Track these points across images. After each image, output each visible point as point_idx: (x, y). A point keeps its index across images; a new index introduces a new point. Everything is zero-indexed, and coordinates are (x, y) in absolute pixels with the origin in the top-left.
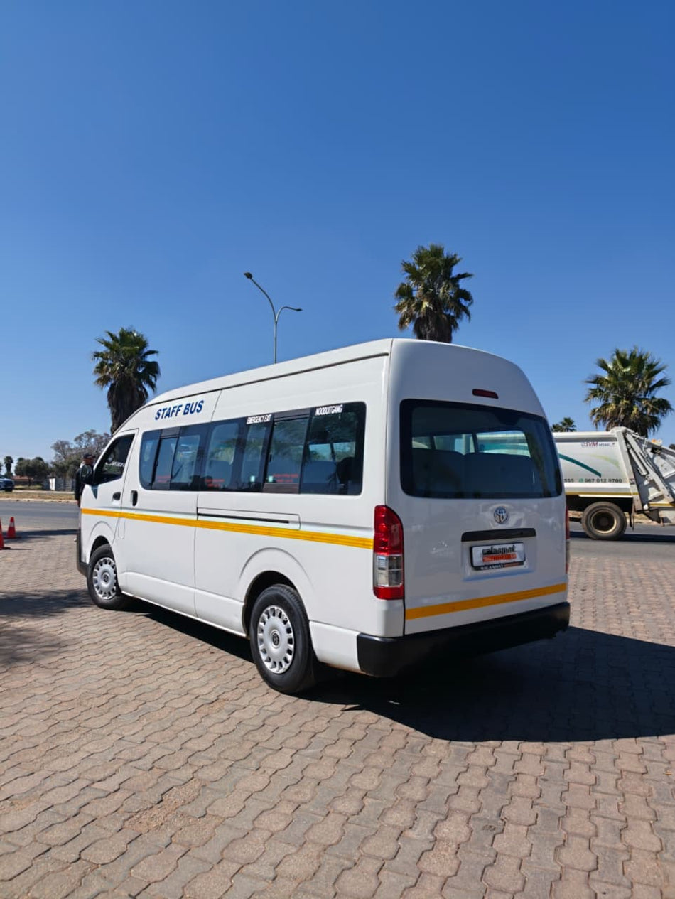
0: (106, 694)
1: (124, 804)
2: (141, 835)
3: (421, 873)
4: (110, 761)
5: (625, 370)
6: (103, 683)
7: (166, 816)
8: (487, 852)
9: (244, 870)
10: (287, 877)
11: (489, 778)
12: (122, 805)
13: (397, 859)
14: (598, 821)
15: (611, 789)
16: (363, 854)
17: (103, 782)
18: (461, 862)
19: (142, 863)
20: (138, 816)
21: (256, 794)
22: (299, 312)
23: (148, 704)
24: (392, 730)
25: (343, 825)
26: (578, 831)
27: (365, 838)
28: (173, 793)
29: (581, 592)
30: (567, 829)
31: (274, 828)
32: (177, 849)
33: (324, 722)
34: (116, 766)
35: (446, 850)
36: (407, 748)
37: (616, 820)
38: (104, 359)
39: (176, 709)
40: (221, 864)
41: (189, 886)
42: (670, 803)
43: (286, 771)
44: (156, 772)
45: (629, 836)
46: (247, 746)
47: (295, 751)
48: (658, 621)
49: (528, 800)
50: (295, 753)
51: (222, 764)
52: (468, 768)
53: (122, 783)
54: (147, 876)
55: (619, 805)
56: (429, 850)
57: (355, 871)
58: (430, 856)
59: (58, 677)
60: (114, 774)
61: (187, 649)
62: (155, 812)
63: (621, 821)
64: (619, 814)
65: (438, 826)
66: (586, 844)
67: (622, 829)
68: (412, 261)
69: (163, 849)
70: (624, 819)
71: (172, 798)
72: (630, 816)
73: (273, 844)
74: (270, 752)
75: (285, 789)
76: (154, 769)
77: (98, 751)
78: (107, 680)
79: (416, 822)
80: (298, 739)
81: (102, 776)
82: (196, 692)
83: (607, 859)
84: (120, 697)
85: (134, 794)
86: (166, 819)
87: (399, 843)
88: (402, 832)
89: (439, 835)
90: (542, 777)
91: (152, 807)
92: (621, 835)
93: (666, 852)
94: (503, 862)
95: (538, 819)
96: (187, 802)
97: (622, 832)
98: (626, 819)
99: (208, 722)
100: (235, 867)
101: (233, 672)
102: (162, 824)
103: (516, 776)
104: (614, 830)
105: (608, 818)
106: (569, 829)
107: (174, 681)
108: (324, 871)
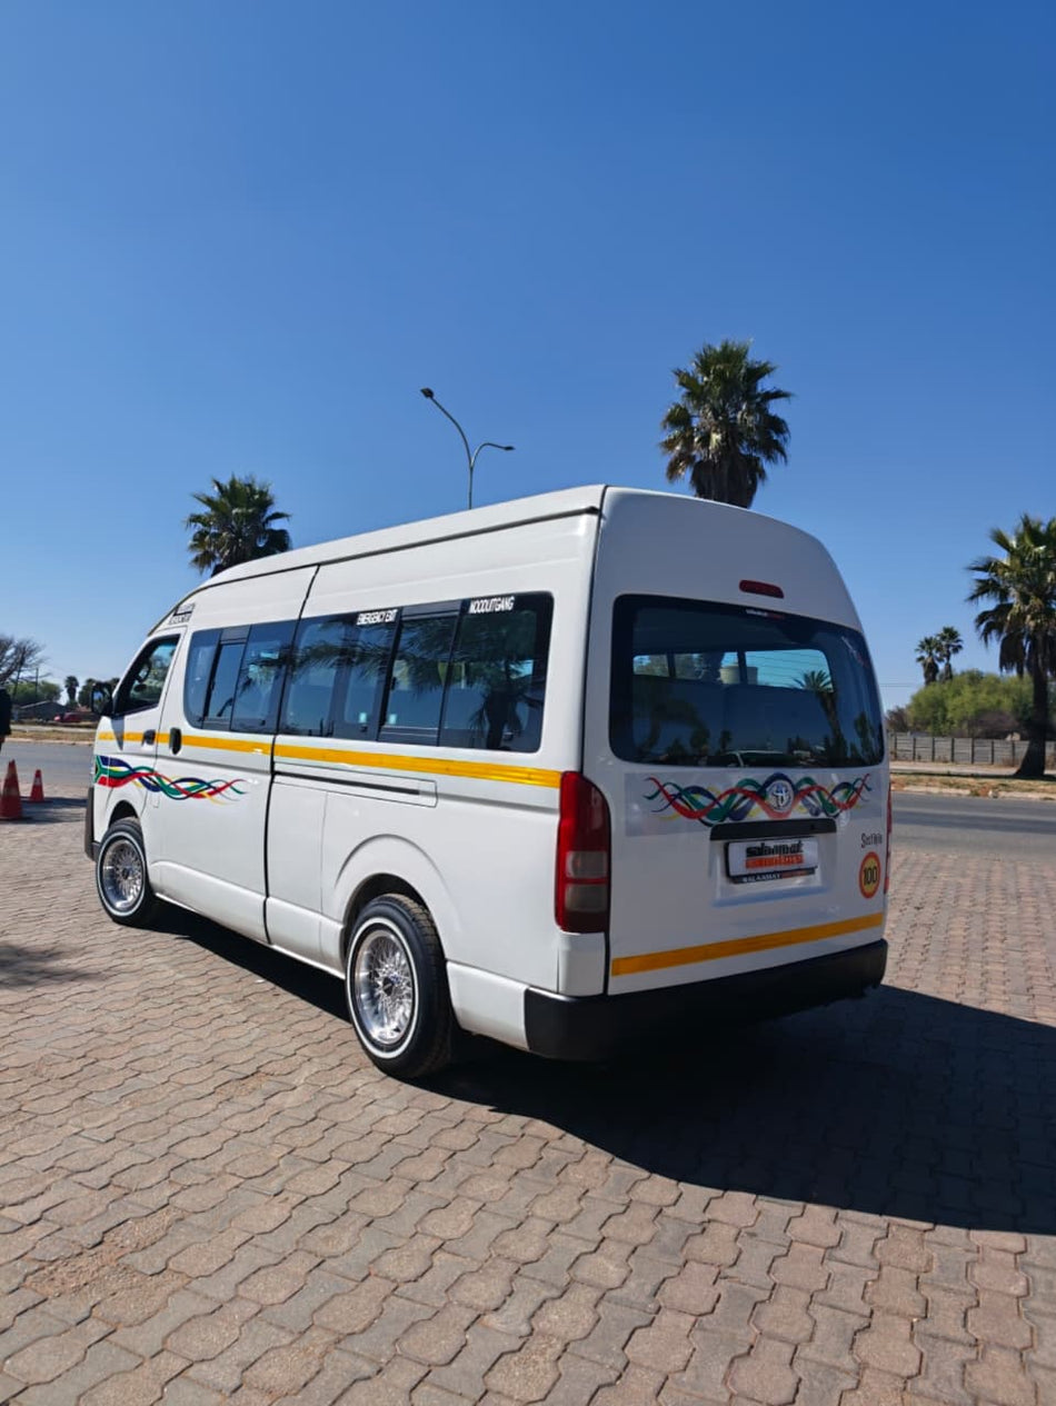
0: (84, 1056)
1: (38, 1247)
2: (45, 1300)
3: (486, 1392)
4: (45, 1171)
5: (1037, 550)
6: (84, 1039)
7: (98, 1270)
8: (612, 1361)
9: (191, 1372)
10: (257, 1388)
11: (660, 1227)
12: (34, 1248)
13: (454, 1365)
14: (820, 1313)
15: (862, 1256)
16: (399, 1352)
17: (19, 1208)
18: (560, 1375)
19: (29, 1349)
20: (51, 1268)
21: (259, 1237)
22: (510, 452)
23: (143, 1076)
24: (523, 1135)
25: (385, 1299)
26: (780, 1331)
27: (413, 1324)
28: (122, 1233)
29: (916, 911)
30: (762, 1326)
31: (268, 1299)
32: (95, 1329)
33: (415, 1117)
34: (49, 1181)
35: (543, 1353)
36: (537, 1167)
37: (854, 1313)
38: (204, 525)
39: (184, 1086)
40: (157, 1359)
41: (92, 1395)
42: (956, 1287)
43: (320, 1200)
44: (112, 1192)
45: (866, 1344)
46: (277, 1152)
47: (349, 1165)
48: (1029, 964)
49: (713, 1268)
50: (348, 1169)
51: (223, 1183)
52: (628, 1207)
53: (47, 1210)
54: (29, 1373)
55: (866, 1286)
56: (513, 1352)
57: (376, 1383)
58: (512, 1363)
59: (17, 1027)
60: (42, 1193)
61: (239, 987)
62: (82, 1262)
63: (862, 1316)
64: (862, 1303)
65: (543, 1309)
66: (787, 1351)
67: (859, 1330)
68: (691, 367)
69: (71, 1326)
70: (867, 1312)
71: (118, 1239)
72: (880, 1307)
73: (255, 1329)
74: (308, 1165)
75: (310, 1231)
76: (111, 1186)
77: (32, 1153)
78: (93, 1035)
79: (509, 1300)
80: (363, 1145)
81: (21, 1196)
82: (226, 1059)
83: (816, 1384)
84: (102, 1063)
85: (60, 1229)
86: (96, 1275)
87: (467, 1336)
88: (479, 1316)
89: (540, 1325)
90: (750, 1230)
91: (81, 1254)
92: (854, 1341)
93: (926, 1378)
94: (632, 1379)
95: (719, 1305)
96: (140, 1247)
97: (857, 1337)
98: (872, 1313)
99: (228, 1110)
100: (179, 1365)
101: (300, 1027)
102: (85, 1284)
103: (706, 1225)
104: (845, 1331)
105: (840, 1309)
106: (766, 1328)
107: (199, 1040)
108: (321, 1381)
